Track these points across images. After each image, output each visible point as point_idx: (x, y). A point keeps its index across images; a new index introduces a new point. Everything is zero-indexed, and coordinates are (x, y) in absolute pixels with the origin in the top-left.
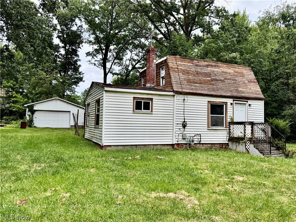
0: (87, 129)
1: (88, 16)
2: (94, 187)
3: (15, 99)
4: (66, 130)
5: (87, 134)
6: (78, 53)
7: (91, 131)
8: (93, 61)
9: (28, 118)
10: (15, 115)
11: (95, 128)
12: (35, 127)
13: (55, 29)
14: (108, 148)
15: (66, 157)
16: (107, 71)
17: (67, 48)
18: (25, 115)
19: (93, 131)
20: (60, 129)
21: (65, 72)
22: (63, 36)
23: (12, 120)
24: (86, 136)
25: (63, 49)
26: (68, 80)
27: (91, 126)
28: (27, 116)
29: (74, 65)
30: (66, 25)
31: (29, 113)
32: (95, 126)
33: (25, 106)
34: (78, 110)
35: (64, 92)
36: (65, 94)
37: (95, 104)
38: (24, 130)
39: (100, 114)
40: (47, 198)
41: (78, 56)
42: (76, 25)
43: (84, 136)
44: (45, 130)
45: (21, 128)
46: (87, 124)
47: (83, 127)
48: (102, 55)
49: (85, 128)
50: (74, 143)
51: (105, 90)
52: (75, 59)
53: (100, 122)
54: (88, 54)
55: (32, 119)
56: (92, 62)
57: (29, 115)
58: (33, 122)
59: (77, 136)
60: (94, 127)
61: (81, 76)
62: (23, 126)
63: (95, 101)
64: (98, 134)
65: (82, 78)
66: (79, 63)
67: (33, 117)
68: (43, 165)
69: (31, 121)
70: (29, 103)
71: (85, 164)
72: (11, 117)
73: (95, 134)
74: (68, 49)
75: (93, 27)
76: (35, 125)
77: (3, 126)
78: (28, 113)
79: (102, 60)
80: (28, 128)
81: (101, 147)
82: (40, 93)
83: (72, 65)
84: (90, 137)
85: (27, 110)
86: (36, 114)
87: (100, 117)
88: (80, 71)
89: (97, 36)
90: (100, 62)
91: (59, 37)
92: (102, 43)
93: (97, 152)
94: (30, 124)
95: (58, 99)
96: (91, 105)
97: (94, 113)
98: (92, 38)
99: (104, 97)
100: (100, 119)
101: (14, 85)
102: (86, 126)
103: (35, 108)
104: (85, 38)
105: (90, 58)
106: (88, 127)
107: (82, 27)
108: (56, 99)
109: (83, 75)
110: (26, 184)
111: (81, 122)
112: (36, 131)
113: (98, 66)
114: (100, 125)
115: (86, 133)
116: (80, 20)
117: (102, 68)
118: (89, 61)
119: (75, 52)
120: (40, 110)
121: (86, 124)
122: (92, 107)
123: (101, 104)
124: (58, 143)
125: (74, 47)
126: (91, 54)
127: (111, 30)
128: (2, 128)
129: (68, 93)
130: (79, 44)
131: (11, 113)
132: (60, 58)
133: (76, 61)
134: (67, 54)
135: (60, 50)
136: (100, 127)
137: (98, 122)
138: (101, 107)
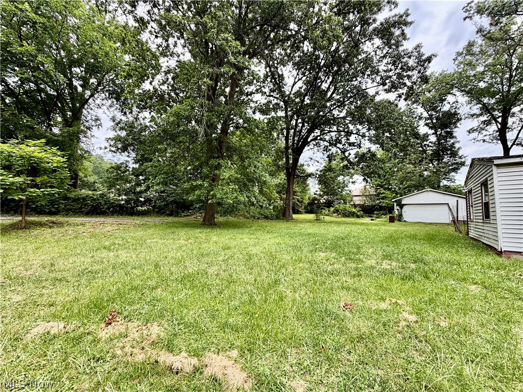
0: (472, 225)
1: (466, 86)
3: (383, 195)
4: (445, 225)
5: (472, 231)
6: (455, 134)
7: (477, 227)
8: (481, 137)
9: (397, 212)
10: (385, 210)
11: (483, 222)
12: (405, 221)
13: (420, 118)
14: (515, 256)
16: (509, 144)
17: (438, 133)
18: (394, 210)
19: (482, 228)
20: (436, 224)
21: (438, 160)
22: (432, 121)
23: (382, 215)
24: (471, 234)
25: (433, 135)
26: (443, 168)
27: (477, 221)
28: (395, 210)
29: (451, 150)
30: (434, 109)
31: (398, 208)
32: (483, 220)
33: (393, 200)
34: (457, 201)
35: (440, 182)
36: (441, 185)
37: (480, 188)
38: (392, 224)
39: (491, 202)
41: (456, 137)
42: (449, 103)
43: (468, 233)
44: (416, 225)
45: (390, 222)
46: (472, 218)
47: (466, 223)
48: (497, 125)
49: (469, 223)
50: (450, 241)
51: (495, 165)
52: (452, 141)
53: (491, 214)
54: (471, 131)
55: (401, 214)
56: (479, 139)
57: (398, 209)
58: (402, 216)
59: (457, 234)
60: (481, 221)
61: (463, 160)
62: (392, 220)
63: (480, 185)
64: (490, 233)
65: (464, 162)
66: (457, 145)
67: (401, 211)
68: (394, 264)
69: (400, 216)
70: (398, 197)
71: (460, 274)
72: (382, 212)
73: (485, 232)
74: (440, 135)
75: (475, 95)
76: (404, 219)
77: (373, 220)
78: (396, 208)
79: (497, 132)
80: (397, 222)
81: (500, 253)
82: (408, 187)
83: (448, 150)
84: (477, 236)
85: (395, 204)
86: (405, 209)
87: (491, 206)
88: (460, 155)
89: (484, 104)
90: (494, 135)
91: (427, 125)
92: (494, 110)
93: (489, 259)
94: (400, 218)
95: (430, 191)
96: (473, 192)
97: (481, 201)
98: (476, 109)
99: (495, 176)
100: (491, 210)
101: (382, 183)
102: (469, 220)
103: (403, 202)
104: (464, 113)
105: (475, 135)
106: (473, 221)
107: (457, 102)
108: (427, 191)
109: (466, 158)
111: (462, 215)
112: (405, 225)
113: (490, 141)
114: (492, 218)
115: (471, 229)
116: (454, 95)
117: (499, 142)
118: (474, 139)
119: (450, 135)
120: (409, 204)
121: (469, 217)
122: (475, 194)
123: (489, 186)
124: (424, 240)
125: (448, 130)
126: (476, 130)
127: (510, 86)
128: (372, 221)
129: (444, 182)
130: (455, 123)
131: (381, 208)
132: (431, 146)
133: (453, 144)
134: (438, 140)
135: (429, 138)
136: (492, 222)
137: (487, 216)
138: (490, 190)
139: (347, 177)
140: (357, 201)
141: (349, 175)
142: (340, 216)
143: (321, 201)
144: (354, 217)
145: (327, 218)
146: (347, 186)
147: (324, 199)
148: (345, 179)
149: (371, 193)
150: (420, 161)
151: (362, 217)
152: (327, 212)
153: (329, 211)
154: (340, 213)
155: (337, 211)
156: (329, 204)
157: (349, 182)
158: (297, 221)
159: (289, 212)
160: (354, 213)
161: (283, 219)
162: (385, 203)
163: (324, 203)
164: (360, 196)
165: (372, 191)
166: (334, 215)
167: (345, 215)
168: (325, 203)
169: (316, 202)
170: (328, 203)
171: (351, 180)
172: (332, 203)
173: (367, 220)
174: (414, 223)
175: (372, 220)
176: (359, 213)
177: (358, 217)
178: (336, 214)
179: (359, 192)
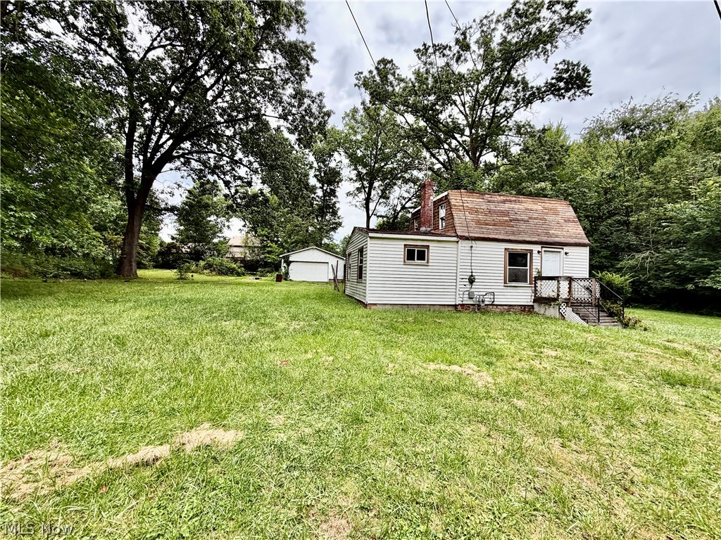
0: (348, 284)
1: (348, 149)
2: (359, 352)
3: (270, 249)
4: (324, 284)
5: (348, 289)
6: (337, 194)
7: (352, 285)
9: (283, 271)
10: (270, 267)
11: (357, 282)
12: (291, 280)
13: (311, 168)
14: (373, 307)
15: (326, 315)
16: (371, 213)
17: (325, 188)
18: (280, 267)
19: (356, 286)
21: (322, 217)
22: (320, 174)
23: (267, 273)
24: (347, 291)
25: (320, 189)
26: (326, 226)
27: (353, 280)
28: (282, 268)
29: (332, 208)
30: (323, 162)
31: (285, 265)
32: (357, 280)
33: (280, 256)
34: (337, 261)
35: (322, 240)
36: (323, 243)
37: (357, 253)
38: (280, 284)
39: (364, 266)
40: (309, 360)
41: (337, 197)
42: (335, 160)
43: (345, 291)
45: (277, 281)
46: (348, 278)
48: (365, 194)
49: (346, 282)
50: (334, 299)
51: (369, 237)
52: (334, 200)
53: (363, 275)
54: (349, 194)
55: (288, 271)
56: (353, 203)
57: (284, 267)
59: (336, 292)
61: (340, 221)
62: (279, 279)
63: (357, 251)
64: (361, 290)
65: (341, 223)
66: (337, 205)
67: (288, 269)
68: (302, 323)
69: (287, 273)
70: (285, 253)
71: (348, 324)
72: (267, 269)
73: (358, 289)
74: (326, 190)
75: (355, 161)
76: (290, 278)
77: (258, 279)
78: (283, 265)
79: (364, 200)
80: (283, 282)
81: (365, 305)
82: (295, 242)
83: (330, 208)
84: (352, 293)
85: (283, 261)
86: (292, 266)
87: (364, 269)
88: (339, 215)
89: (359, 172)
90: (363, 202)
91: (315, 176)
92: (364, 180)
93: (361, 311)
94: (286, 277)
95: (315, 248)
96: (352, 255)
98: (353, 175)
99: (368, 246)
100: (364, 272)
101: (269, 234)
102: (346, 280)
103: (291, 259)
104: (345, 175)
105: (350, 198)
106: (349, 281)
107: (342, 162)
108: (313, 248)
109: (343, 219)
110: (286, 343)
111: (340, 276)
112: (292, 285)
113: (360, 208)
114: (363, 278)
116: (340, 154)
117: (365, 209)
118: (350, 203)
119: (333, 193)
120: (296, 261)
121: (346, 277)
122: (353, 257)
123: (364, 253)
124: (316, 299)
125: (332, 187)
126: (352, 194)
127: (375, 163)
128: (258, 281)
129: (325, 241)
130: (338, 183)
131: (266, 265)
132: (317, 201)
133: (335, 203)
134: (324, 196)
135: (317, 191)
136: (363, 282)
137: (360, 276)
138: (364, 256)
139: (223, 219)
140: (238, 253)
141: (225, 217)
142: (214, 273)
143: (183, 250)
144: (233, 276)
145: (196, 276)
146: (221, 231)
147: (189, 248)
148: (219, 220)
149: (256, 245)
150: (309, 215)
151: (244, 274)
152: (193, 268)
153: (197, 265)
154: (214, 269)
155: (209, 266)
156: (196, 256)
157: (224, 225)
158: (145, 281)
159: (131, 265)
160: (234, 269)
161: (116, 278)
162: (271, 258)
163: (187, 253)
164: (241, 246)
165: (257, 242)
166: (205, 271)
167: (221, 273)
168: (190, 253)
169: (174, 251)
170: (194, 254)
171: (227, 224)
172: (203, 255)
173: (249, 279)
174: (299, 282)
175: (256, 279)
176: (239, 270)
177: (239, 275)
178: (208, 271)
179: (241, 241)
